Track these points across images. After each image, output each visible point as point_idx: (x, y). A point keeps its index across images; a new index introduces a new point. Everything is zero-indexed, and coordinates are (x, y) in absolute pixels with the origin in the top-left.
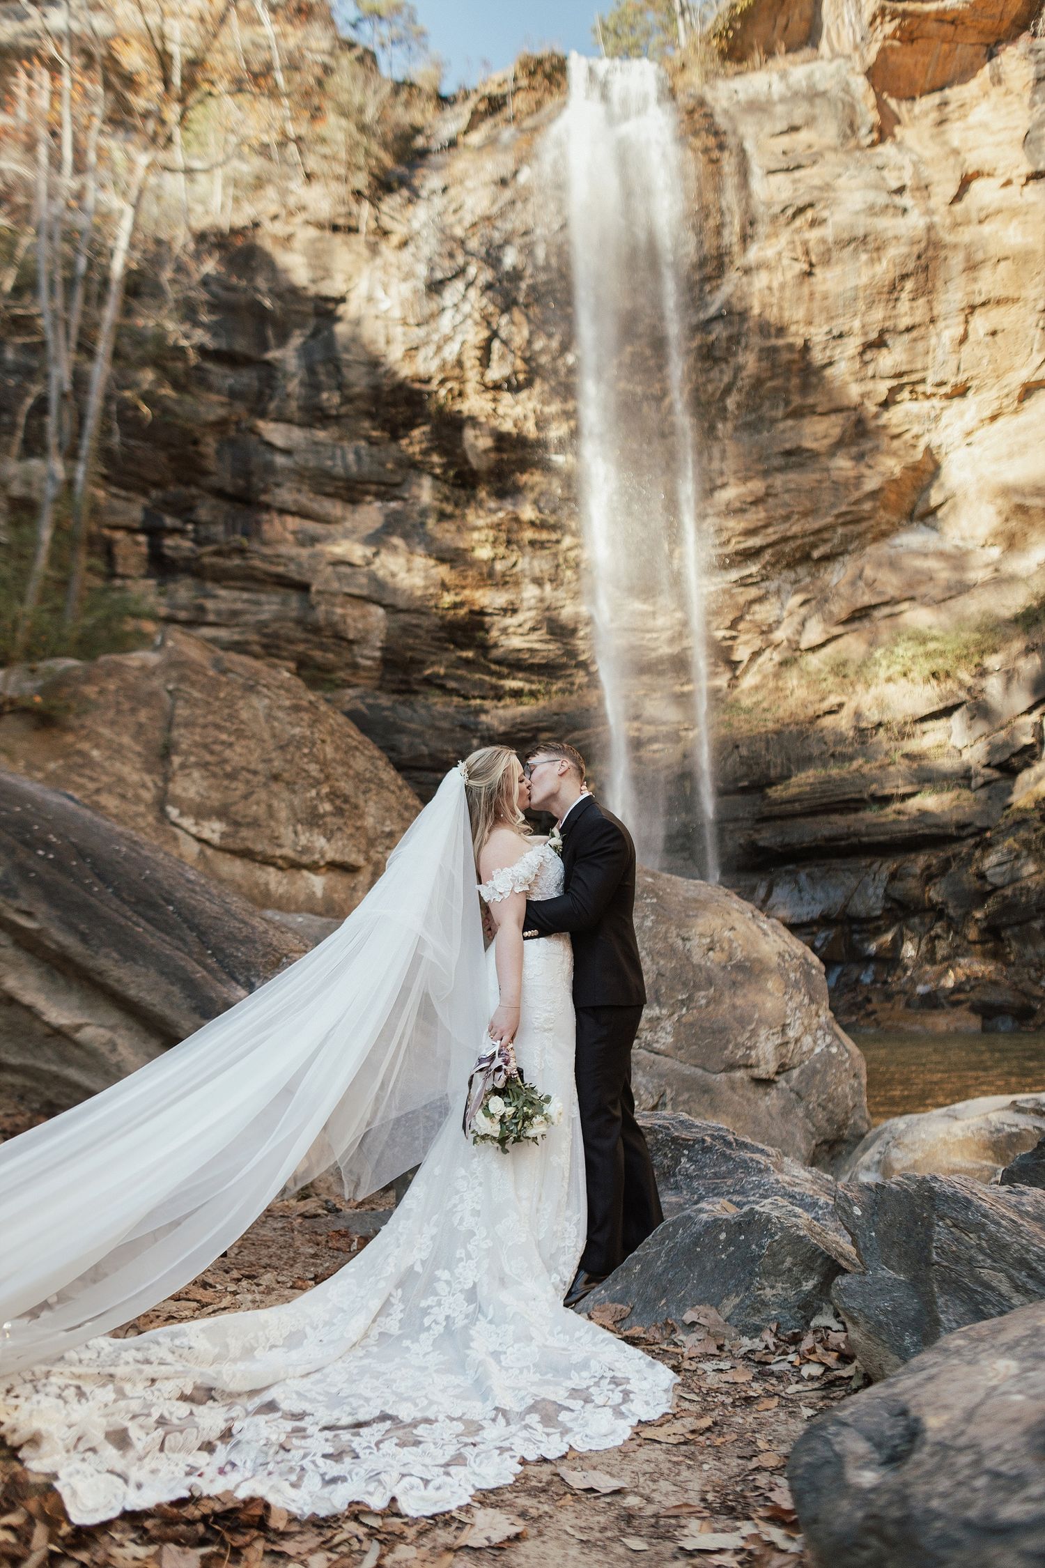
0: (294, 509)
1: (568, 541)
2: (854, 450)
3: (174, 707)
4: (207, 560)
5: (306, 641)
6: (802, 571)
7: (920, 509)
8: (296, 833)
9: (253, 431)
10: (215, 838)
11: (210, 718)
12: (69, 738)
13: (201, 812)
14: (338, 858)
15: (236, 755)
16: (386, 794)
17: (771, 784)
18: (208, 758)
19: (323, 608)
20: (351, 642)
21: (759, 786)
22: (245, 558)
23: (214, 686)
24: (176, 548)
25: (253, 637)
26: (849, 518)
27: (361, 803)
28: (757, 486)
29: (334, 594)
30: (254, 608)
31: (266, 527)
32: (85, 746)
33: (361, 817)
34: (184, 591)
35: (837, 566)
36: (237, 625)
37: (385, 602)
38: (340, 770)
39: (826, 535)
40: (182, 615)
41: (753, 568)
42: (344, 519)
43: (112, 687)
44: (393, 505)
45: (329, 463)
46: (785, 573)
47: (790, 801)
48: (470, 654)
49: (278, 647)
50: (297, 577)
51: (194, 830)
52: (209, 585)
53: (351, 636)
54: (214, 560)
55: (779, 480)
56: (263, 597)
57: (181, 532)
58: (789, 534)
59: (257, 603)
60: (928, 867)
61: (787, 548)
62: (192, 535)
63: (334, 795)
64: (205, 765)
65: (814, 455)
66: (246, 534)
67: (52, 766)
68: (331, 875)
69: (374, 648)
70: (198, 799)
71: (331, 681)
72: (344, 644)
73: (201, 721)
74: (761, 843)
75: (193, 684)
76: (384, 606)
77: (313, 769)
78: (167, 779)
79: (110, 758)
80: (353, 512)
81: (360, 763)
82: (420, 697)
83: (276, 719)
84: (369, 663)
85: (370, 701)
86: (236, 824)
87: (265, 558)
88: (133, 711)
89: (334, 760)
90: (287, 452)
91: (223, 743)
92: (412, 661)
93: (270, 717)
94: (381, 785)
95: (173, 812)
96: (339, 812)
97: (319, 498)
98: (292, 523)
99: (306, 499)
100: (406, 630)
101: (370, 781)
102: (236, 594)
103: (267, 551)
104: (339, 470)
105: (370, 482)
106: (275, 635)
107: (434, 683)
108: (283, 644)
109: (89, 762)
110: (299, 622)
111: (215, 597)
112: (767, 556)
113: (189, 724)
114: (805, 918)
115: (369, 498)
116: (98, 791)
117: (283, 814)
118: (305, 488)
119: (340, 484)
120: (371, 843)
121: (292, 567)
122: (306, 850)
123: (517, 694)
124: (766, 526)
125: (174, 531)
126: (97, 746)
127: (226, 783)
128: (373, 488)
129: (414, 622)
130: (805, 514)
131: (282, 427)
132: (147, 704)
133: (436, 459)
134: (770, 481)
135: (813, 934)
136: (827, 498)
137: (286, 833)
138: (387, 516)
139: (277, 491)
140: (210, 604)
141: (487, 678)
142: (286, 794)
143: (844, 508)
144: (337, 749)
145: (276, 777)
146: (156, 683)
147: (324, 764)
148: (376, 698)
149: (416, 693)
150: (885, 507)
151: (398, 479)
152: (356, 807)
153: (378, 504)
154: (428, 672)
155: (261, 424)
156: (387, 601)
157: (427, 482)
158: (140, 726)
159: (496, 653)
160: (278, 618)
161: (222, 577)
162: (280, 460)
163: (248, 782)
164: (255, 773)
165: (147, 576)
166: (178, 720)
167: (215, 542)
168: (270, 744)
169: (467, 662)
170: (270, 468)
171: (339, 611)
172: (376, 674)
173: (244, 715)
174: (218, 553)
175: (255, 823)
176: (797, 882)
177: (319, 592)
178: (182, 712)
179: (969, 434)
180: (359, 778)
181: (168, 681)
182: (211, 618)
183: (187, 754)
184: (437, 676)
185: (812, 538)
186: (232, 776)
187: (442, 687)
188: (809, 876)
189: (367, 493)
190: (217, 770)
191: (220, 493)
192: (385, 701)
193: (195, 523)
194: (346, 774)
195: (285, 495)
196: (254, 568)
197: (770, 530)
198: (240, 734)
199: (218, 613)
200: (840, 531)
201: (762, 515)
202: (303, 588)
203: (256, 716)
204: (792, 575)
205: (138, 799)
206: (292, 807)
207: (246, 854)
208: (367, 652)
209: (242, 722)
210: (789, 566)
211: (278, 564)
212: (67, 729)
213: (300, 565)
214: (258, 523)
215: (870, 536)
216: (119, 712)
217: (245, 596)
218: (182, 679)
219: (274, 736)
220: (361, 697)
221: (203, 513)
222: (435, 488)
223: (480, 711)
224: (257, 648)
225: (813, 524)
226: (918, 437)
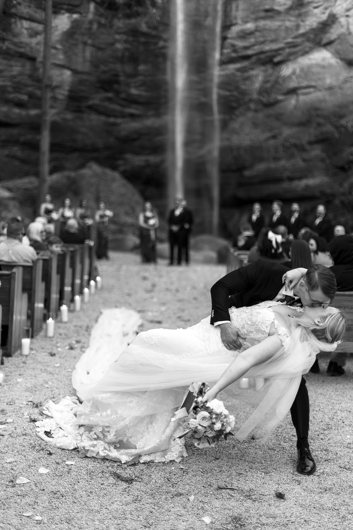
0: (27, 17)
1: (161, 44)
2: (297, 12)
5: (32, 86)
6: (268, 67)
7: (325, 41)
17: (245, 169)
19: (41, 70)
20: (55, 87)
21: (240, 169)
22: (4, 43)
25: (8, 83)
26: (292, 45)
28: (251, 25)
30: (9, 69)
31: (13, 26)
35: (285, 66)
37: (72, 68)
39: (281, 52)
41: (245, 63)
44: (75, 16)
46: (261, 67)
47: (253, 177)
48: (110, 95)
49: (20, 88)
50: (30, 54)
53: (55, 84)
55: (261, 23)
56: (13, 63)
58: (264, 50)
59: (11, 66)
65: (279, 13)
66: (4, 30)
69: (65, 90)
74: (239, 196)
76: (71, 70)
80: (55, 18)
82: (86, 115)
84: (62, 97)
85: (62, 116)
87: (15, 44)
92: (83, 97)
97: (39, 11)
98: (26, 24)
99: (32, 11)
100: (81, 82)
103: (15, 40)
105: (64, 4)
106: (19, 83)
107: (93, 109)
108: (23, 87)
110: (30, 76)
112: (253, 59)
115: (63, 11)
118: (33, 5)
121: (28, 49)
123: (132, 116)
124: (254, 45)
128: (65, 7)
129: (85, 78)
130: (273, 41)
134: (257, 23)
136: (283, 34)
138: (72, 21)
139: (19, 7)
143: (290, 40)
148: (65, 114)
149: (84, 113)
150: (308, 40)
151: (77, 3)
153: (67, 15)
154: (90, 103)
156: (73, 67)
157: (92, 6)
159: (123, 96)
160: (21, 74)
169: (109, 99)
172: (65, 102)
177: (40, 62)
179: (348, 10)
184: (94, 104)
185: (273, 53)
189: (62, 9)
192: (69, 116)
195: (23, 10)
196: (8, 48)
197: (256, 48)
200: (287, 50)
201: (252, 40)
202: (33, 59)
204: (264, 68)
208: (62, 92)
210: (264, 64)
211: (21, 47)
213: (31, 48)
214: (10, 24)
215: (300, 53)
217: (5, 62)
220: (58, 114)
222: (96, 8)
223: (114, 124)
224: (10, 89)
225: (275, 46)
226: (326, 9)
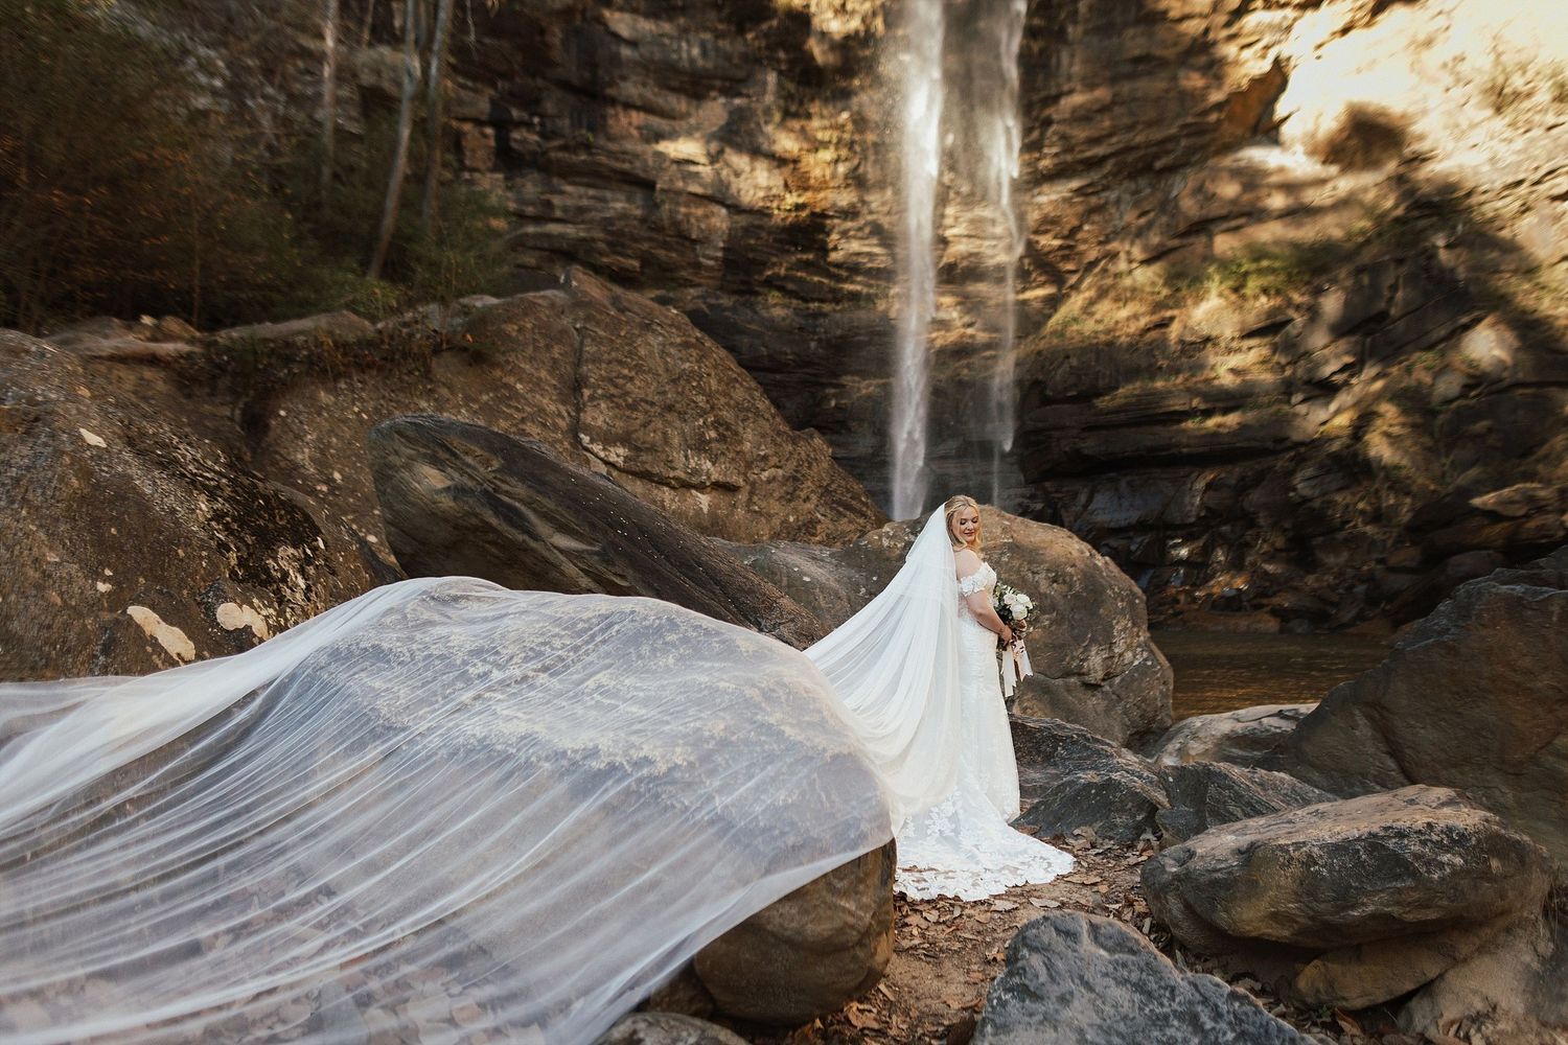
0: (639, 103)
3: (582, 343)
4: (553, 155)
5: (650, 239)
6: (1143, 182)
7: (1264, 123)
8: (686, 457)
9: (600, 20)
10: (620, 461)
11: (614, 354)
12: (498, 373)
13: (608, 440)
14: (721, 479)
15: (636, 389)
16: (762, 422)
17: (1099, 395)
18: (613, 391)
19: (667, 206)
20: (694, 242)
21: (1086, 397)
22: (590, 154)
23: (614, 326)
24: (524, 142)
25: (598, 234)
26: (1192, 129)
27: (741, 430)
28: (1102, 94)
29: (679, 193)
30: (599, 205)
31: (611, 122)
32: (511, 380)
33: (740, 442)
34: (531, 186)
35: (1178, 178)
36: (583, 222)
37: (727, 202)
38: (723, 400)
39: (1170, 146)
40: (530, 210)
41: (1095, 176)
42: (688, 115)
43: (529, 326)
44: (737, 101)
45: (675, 56)
46: (1126, 184)
47: (1117, 411)
48: (809, 257)
49: (623, 245)
50: (642, 175)
51: (602, 454)
52: (555, 180)
53: (694, 236)
54: (560, 155)
55: (1126, 88)
56: (609, 195)
57: (529, 125)
58: (1133, 143)
59: (603, 200)
60: (1243, 478)
61: (1130, 158)
62: (538, 129)
63: (718, 423)
64: (610, 397)
65: (1163, 63)
66: (591, 129)
67: (485, 398)
68: (714, 493)
69: (716, 248)
70: (605, 427)
71: (673, 280)
72: (687, 243)
73: (606, 356)
74: (1086, 452)
75: (598, 323)
76: (727, 207)
77: (700, 399)
78: (579, 410)
79: (531, 391)
80: (698, 107)
81: (739, 394)
82: (760, 298)
83: (669, 355)
84: (711, 263)
85: (712, 301)
86: (638, 449)
87: (611, 154)
88: (548, 347)
89: (717, 391)
90: (633, 43)
91: (625, 377)
92: (753, 261)
93: (663, 353)
94: (758, 414)
95: (586, 439)
96: (722, 438)
97: (663, 92)
98: (637, 118)
99: (650, 93)
100: (748, 231)
101: (748, 410)
102: (582, 190)
103: (613, 146)
104: (685, 64)
105: (715, 77)
106: (620, 233)
107: (774, 284)
108: (628, 242)
109: (515, 395)
110: (643, 220)
111: (562, 193)
112: (1108, 167)
113: (596, 360)
114: (1123, 524)
115: (713, 94)
116: (523, 420)
117: (676, 441)
118: (651, 82)
119: (685, 79)
120: (749, 465)
121: (638, 164)
122: (696, 472)
123: (854, 296)
124: (1110, 135)
125: (519, 124)
126: (520, 380)
127: (628, 413)
128: (718, 83)
129: (757, 222)
130: (1150, 124)
131: (627, 17)
132: (559, 342)
133: (782, 55)
134: (1117, 88)
135: (1130, 538)
136: (1172, 108)
137: (678, 457)
138: (731, 113)
139: (622, 84)
140: (556, 200)
141: (825, 281)
142: (678, 424)
143: (1190, 120)
144: (720, 381)
145: (670, 408)
146: (566, 321)
147: (709, 396)
148: (717, 298)
149: (757, 294)
150: (1230, 120)
151: (741, 74)
152: (737, 433)
153: (722, 100)
154: (769, 273)
155: (607, 13)
156: (730, 202)
157: (772, 78)
158: (555, 361)
159: (835, 257)
160: (624, 216)
161: (569, 173)
162: (626, 52)
163: (646, 412)
164: (652, 404)
165: (494, 170)
166: (586, 356)
167: (563, 136)
168: (664, 378)
169: (806, 265)
170: (615, 59)
171: (683, 210)
172: (718, 274)
173: (642, 352)
174: (564, 148)
175: (652, 449)
176: (1117, 490)
177: (663, 191)
178: (590, 348)
179: (1318, 47)
180: (738, 407)
181: (575, 320)
182: (558, 214)
183: (595, 387)
184: (777, 276)
185: (1154, 150)
186: (633, 407)
187: (781, 289)
188: (1129, 483)
189: (712, 88)
190: (620, 401)
191: (565, 85)
192: (726, 301)
193: (542, 116)
194: (728, 404)
195: (631, 89)
196: (600, 164)
197: (1114, 140)
198: (639, 369)
199: (565, 209)
200: (1183, 142)
201: (1107, 123)
202: (648, 185)
203: (651, 353)
204: (1133, 186)
205: (556, 428)
206: (683, 434)
207: (645, 476)
208: (709, 252)
209: (640, 358)
210: (1132, 176)
211: (624, 161)
212: (495, 365)
213: (644, 164)
214: (604, 118)
215: (1213, 148)
216: (536, 349)
217: (591, 192)
218: (588, 318)
219: (667, 370)
220: (702, 297)
221: (549, 107)
222: (780, 84)
223: (819, 314)
224: (602, 246)
225: (1157, 135)
226: (1267, 48)
